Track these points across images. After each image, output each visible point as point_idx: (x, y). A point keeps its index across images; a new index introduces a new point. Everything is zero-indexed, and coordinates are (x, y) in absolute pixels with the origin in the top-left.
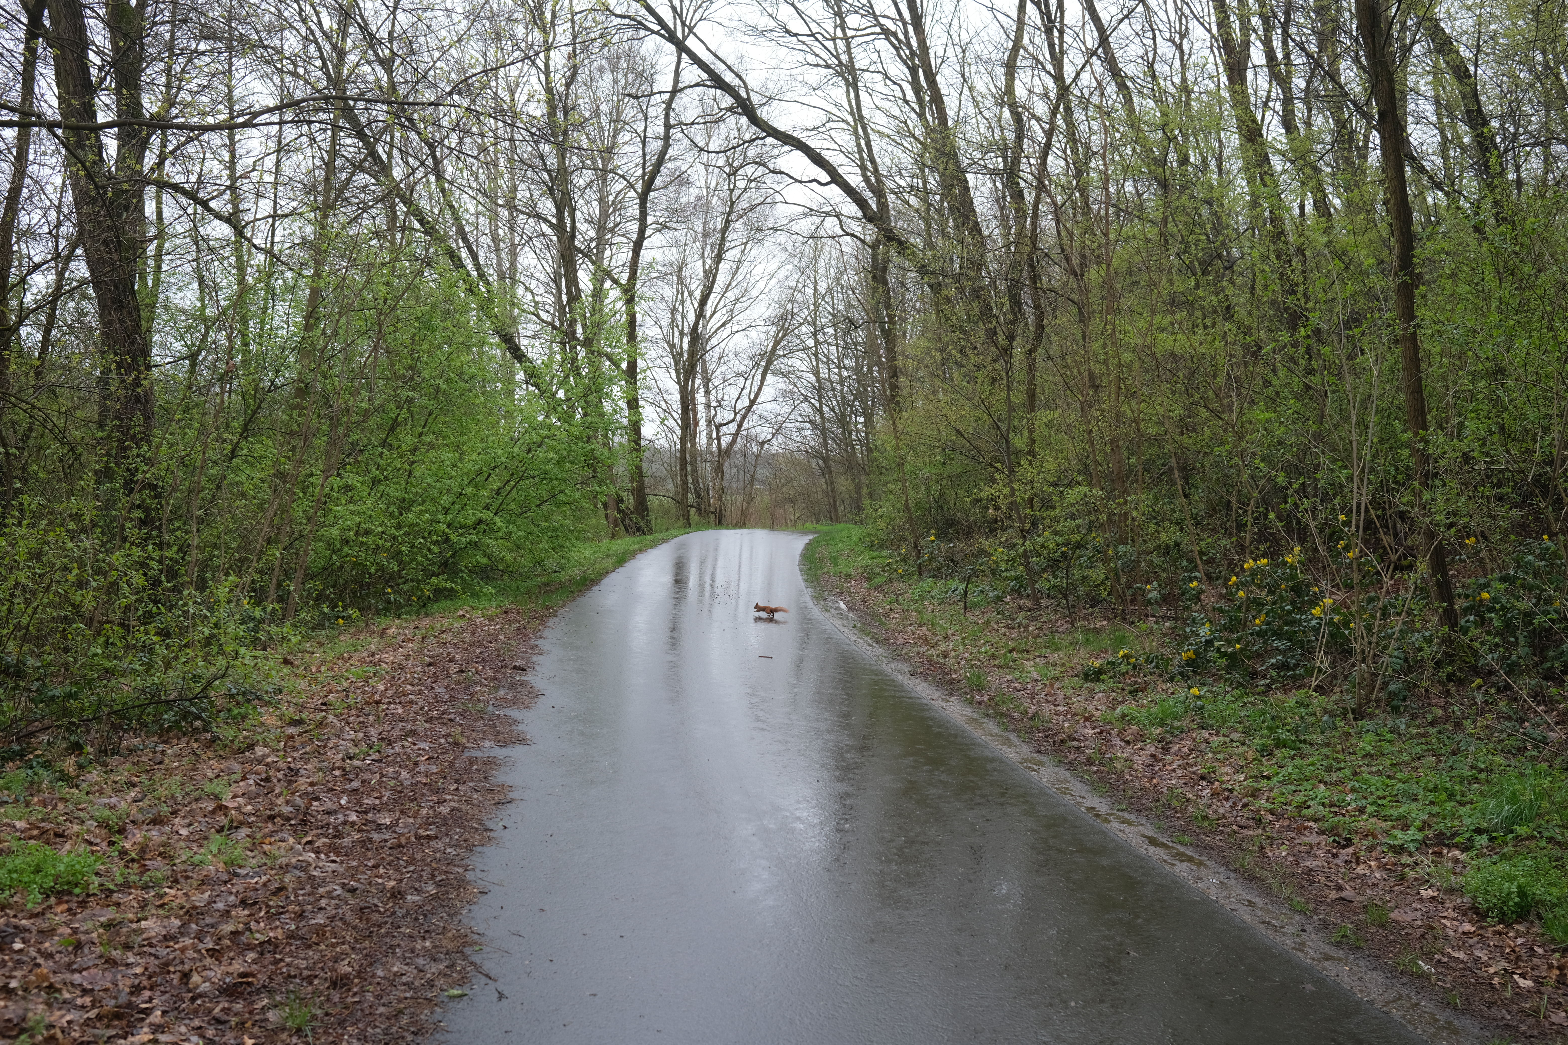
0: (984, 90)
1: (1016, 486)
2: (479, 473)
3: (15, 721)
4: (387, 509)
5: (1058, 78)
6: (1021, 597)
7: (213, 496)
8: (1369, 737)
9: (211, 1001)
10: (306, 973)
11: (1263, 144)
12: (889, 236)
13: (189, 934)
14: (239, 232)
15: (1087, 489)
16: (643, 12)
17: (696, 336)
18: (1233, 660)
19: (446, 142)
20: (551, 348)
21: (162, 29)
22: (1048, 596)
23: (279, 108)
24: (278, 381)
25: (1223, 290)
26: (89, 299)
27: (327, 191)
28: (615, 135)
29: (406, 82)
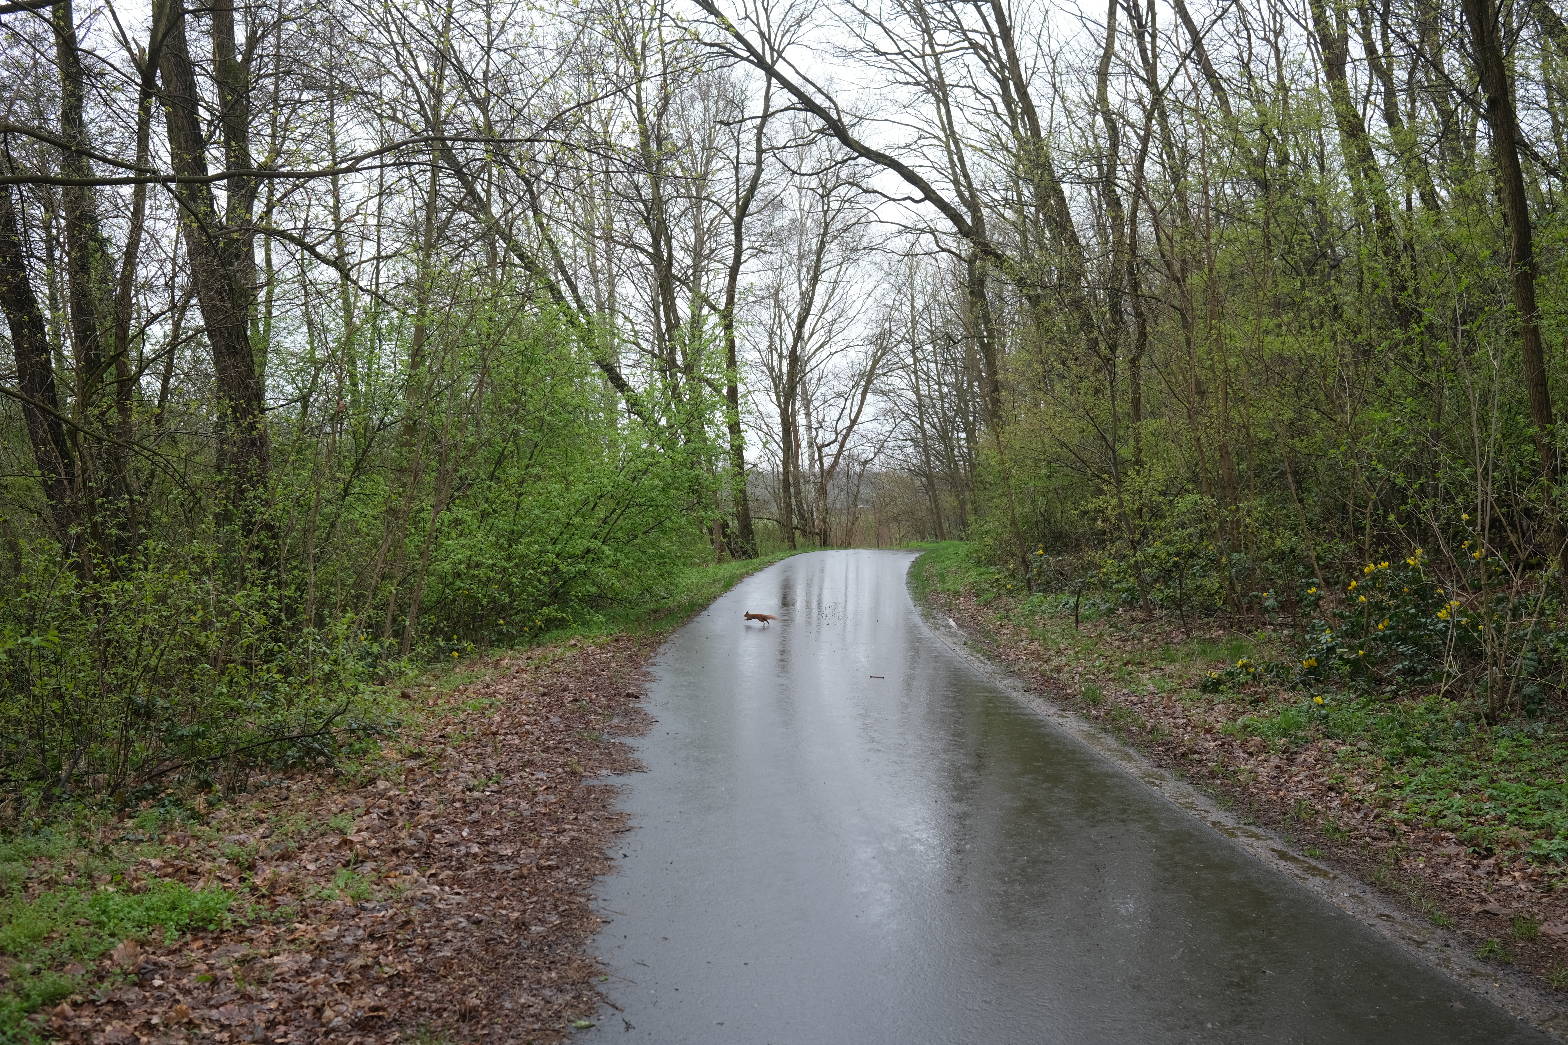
0: (1077, 100)
1: (1125, 496)
2: (586, 503)
3: (147, 761)
4: (497, 542)
5: (1151, 82)
6: (1133, 608)
7: (328, 534)
8: (1504, 743)
9: (344, 1035)
10: (435, 1006)
11: (1366, 138)
12: (985, 250)
13: (320, 969)
14: (345, 275)
15: (1198, 497)
16: (731, 39)
17: (794, 359)
18: (1357, 668)
19: (543, 177)
20: (651, 376)
21: (266, 81)
22: (1162, 607)
23: (380, 152)
24: (387, 420)
25: (1330, 289)
26: (205, 347)
27: (429, 231)
28: (708, 163)
29: (502, 120)
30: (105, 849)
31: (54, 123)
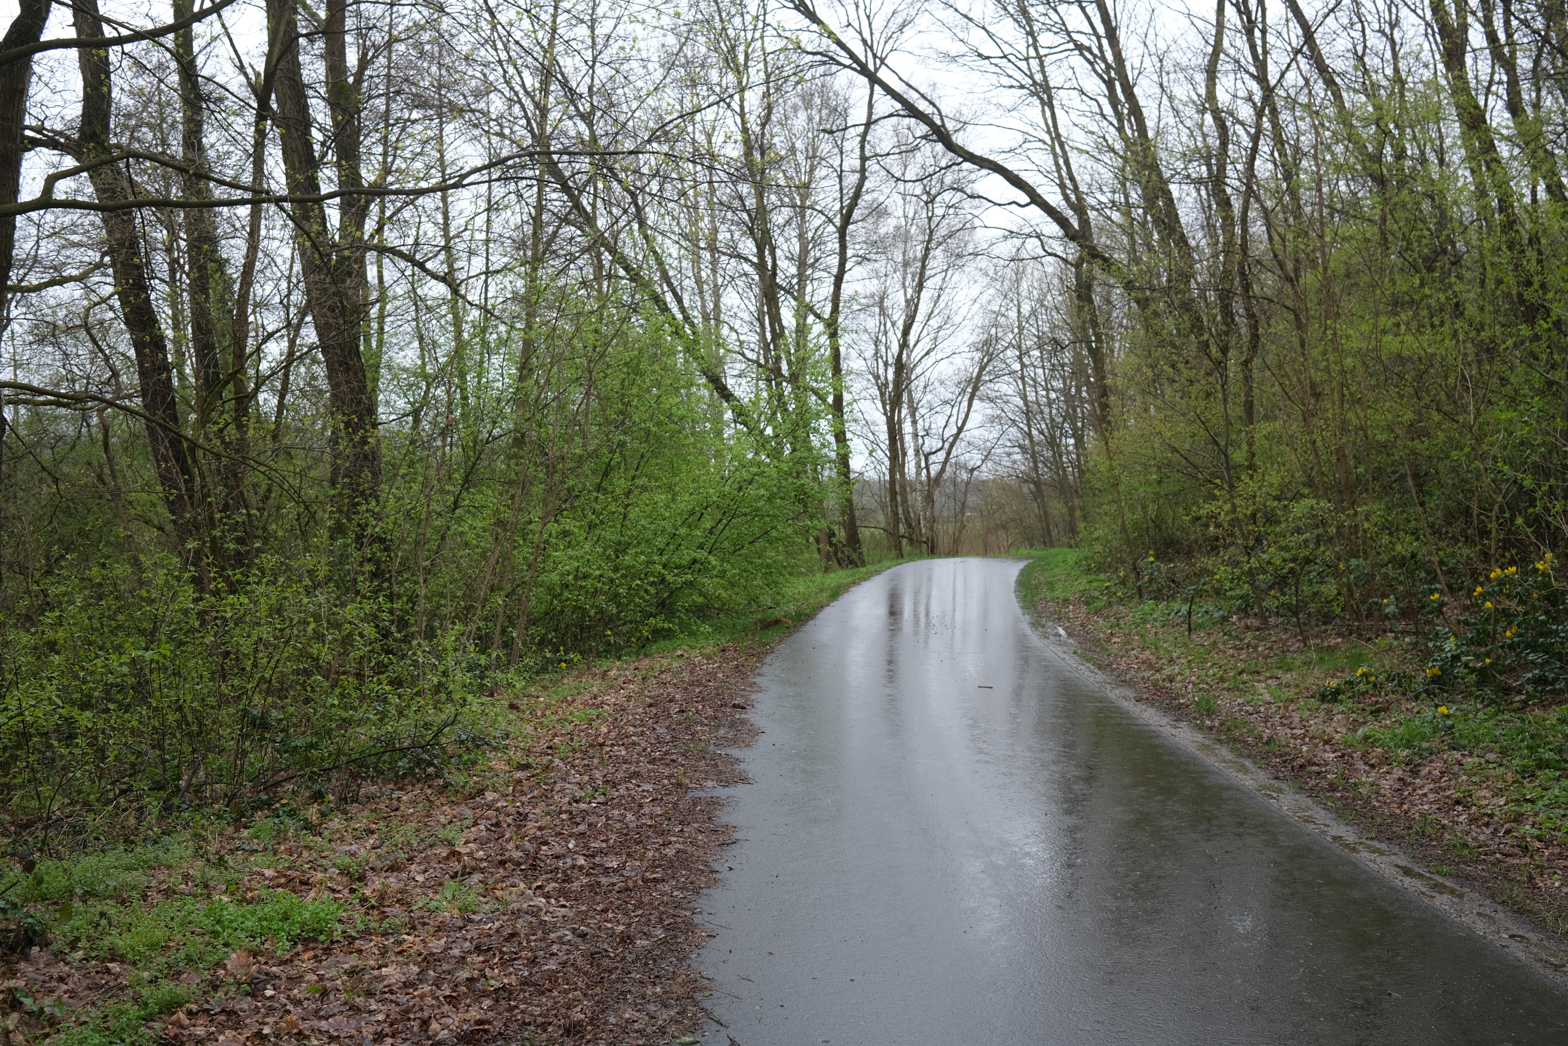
0: (1185, 99)
1: (1237, 501)
2: (692, 513)
3: (263, 771)
4: (604, 553)
5: (1261, 78)
6: (1248, 616)
7: (439, 547)
10: (540, 1020)
11: (1488, 129)
12: (1092, 254)
13: (427, 981)
14: (455, 291)
15: (1314, 502)
16: (834, 47)
17: (900, 366)
18: (1484, 676)
19: (647, 189)
20: (757, 385)
21: (377, 102)
22: (1277, 614)
23: (487, 167)
24: (495, 432)
25: (1450, 286)
26: (319, 363)
27: (535, 246)
28: (812, 170)
29: (607, 134)
30: (221, 858)
31: (176, 149)
